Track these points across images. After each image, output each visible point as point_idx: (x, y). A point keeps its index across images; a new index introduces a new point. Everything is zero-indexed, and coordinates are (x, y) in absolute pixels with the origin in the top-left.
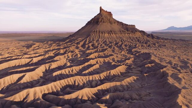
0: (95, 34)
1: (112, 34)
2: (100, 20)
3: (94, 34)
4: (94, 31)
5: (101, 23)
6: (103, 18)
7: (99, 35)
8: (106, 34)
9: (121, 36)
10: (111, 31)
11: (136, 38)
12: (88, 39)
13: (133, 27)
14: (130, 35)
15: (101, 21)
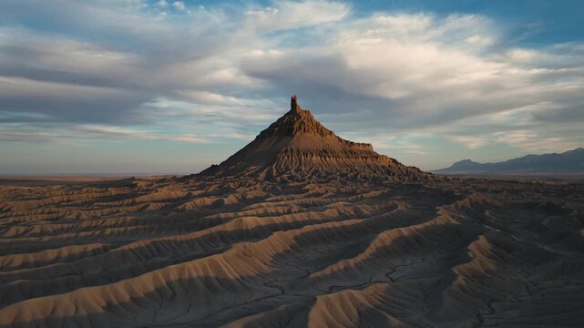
0: (288, 157)
1: (327, 158)
2: (296, 125)
3: (286, 157)
4: (286, 150)
5: (298, 134)
6: (302, 122)
7: (300, 161)
8: (314, 158)
9: (348, 161)
10: (325, 151)
11: (383, 167)
12: (274, 167)
13: (367, 148)
14: (368, 160)
15: (300, 128)
